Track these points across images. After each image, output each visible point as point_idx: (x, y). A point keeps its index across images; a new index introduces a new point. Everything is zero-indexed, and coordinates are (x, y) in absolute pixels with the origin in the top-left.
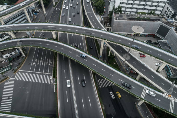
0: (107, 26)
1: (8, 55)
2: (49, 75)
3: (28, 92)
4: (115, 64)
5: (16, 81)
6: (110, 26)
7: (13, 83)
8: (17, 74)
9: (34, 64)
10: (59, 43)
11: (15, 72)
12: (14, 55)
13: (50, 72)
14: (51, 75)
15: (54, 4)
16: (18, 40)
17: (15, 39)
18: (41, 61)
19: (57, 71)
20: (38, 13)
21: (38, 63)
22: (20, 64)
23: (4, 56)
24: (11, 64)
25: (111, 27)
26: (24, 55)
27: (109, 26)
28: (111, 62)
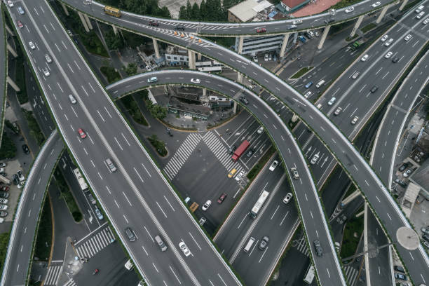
0: (413, 158)
1: (216, 98)
2: (244, 167)
3: (204, 170)
4: (355, 235)
5: (202, 142)
6: (420, 163)
7: (197, 142)
8: (209, 133)
9: (238, 134)
10: (292, 137)
11: (208, 128)
12: (223, 102)
13: (250, 164)
14: (247, 170)
15: (353, 34)
16: (242, 87)
17: (239, 83)
18: (249, 137)
19: (258, 172)
20: (309, 38)
21: (244, 138)
22: (221, 120)
23: (211, 97)
24: (211, 112)
25: (418, 166)
26: (235, 111)
27: (418, 161)
28: (352, 227)
